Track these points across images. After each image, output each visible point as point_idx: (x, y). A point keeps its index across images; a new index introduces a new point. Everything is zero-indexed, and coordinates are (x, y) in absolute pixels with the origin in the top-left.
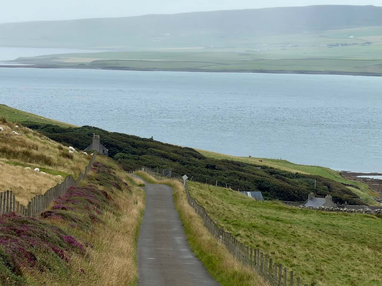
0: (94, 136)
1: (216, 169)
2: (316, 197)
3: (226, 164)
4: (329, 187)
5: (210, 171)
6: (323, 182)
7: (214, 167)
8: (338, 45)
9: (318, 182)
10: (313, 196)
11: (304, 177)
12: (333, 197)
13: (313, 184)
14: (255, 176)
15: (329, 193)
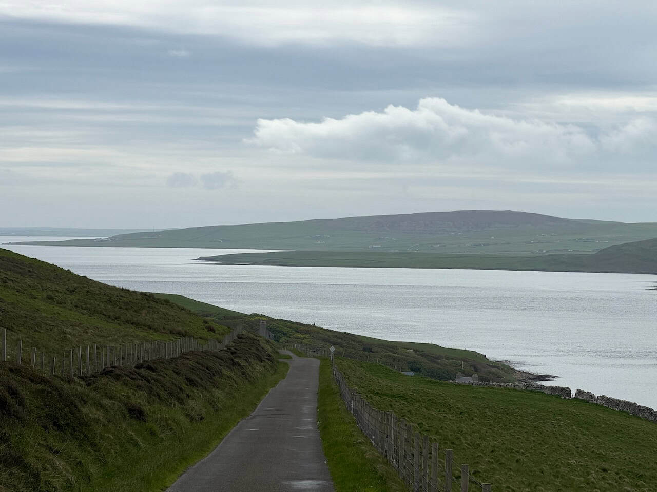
0: (261, 322)
1: (372, 352)
2: (463, 376)
3: (381, 347)
4: (475, 368)
5: (366, 353)
6: (470, 363)
7: (370, 351)
8: (480, 245)
9: (465, 363)
10: (461, 375)
11: (452, 359)
12: (479, 376)
13: (461, 365)
14: (408, 358)
15: (475, 372)
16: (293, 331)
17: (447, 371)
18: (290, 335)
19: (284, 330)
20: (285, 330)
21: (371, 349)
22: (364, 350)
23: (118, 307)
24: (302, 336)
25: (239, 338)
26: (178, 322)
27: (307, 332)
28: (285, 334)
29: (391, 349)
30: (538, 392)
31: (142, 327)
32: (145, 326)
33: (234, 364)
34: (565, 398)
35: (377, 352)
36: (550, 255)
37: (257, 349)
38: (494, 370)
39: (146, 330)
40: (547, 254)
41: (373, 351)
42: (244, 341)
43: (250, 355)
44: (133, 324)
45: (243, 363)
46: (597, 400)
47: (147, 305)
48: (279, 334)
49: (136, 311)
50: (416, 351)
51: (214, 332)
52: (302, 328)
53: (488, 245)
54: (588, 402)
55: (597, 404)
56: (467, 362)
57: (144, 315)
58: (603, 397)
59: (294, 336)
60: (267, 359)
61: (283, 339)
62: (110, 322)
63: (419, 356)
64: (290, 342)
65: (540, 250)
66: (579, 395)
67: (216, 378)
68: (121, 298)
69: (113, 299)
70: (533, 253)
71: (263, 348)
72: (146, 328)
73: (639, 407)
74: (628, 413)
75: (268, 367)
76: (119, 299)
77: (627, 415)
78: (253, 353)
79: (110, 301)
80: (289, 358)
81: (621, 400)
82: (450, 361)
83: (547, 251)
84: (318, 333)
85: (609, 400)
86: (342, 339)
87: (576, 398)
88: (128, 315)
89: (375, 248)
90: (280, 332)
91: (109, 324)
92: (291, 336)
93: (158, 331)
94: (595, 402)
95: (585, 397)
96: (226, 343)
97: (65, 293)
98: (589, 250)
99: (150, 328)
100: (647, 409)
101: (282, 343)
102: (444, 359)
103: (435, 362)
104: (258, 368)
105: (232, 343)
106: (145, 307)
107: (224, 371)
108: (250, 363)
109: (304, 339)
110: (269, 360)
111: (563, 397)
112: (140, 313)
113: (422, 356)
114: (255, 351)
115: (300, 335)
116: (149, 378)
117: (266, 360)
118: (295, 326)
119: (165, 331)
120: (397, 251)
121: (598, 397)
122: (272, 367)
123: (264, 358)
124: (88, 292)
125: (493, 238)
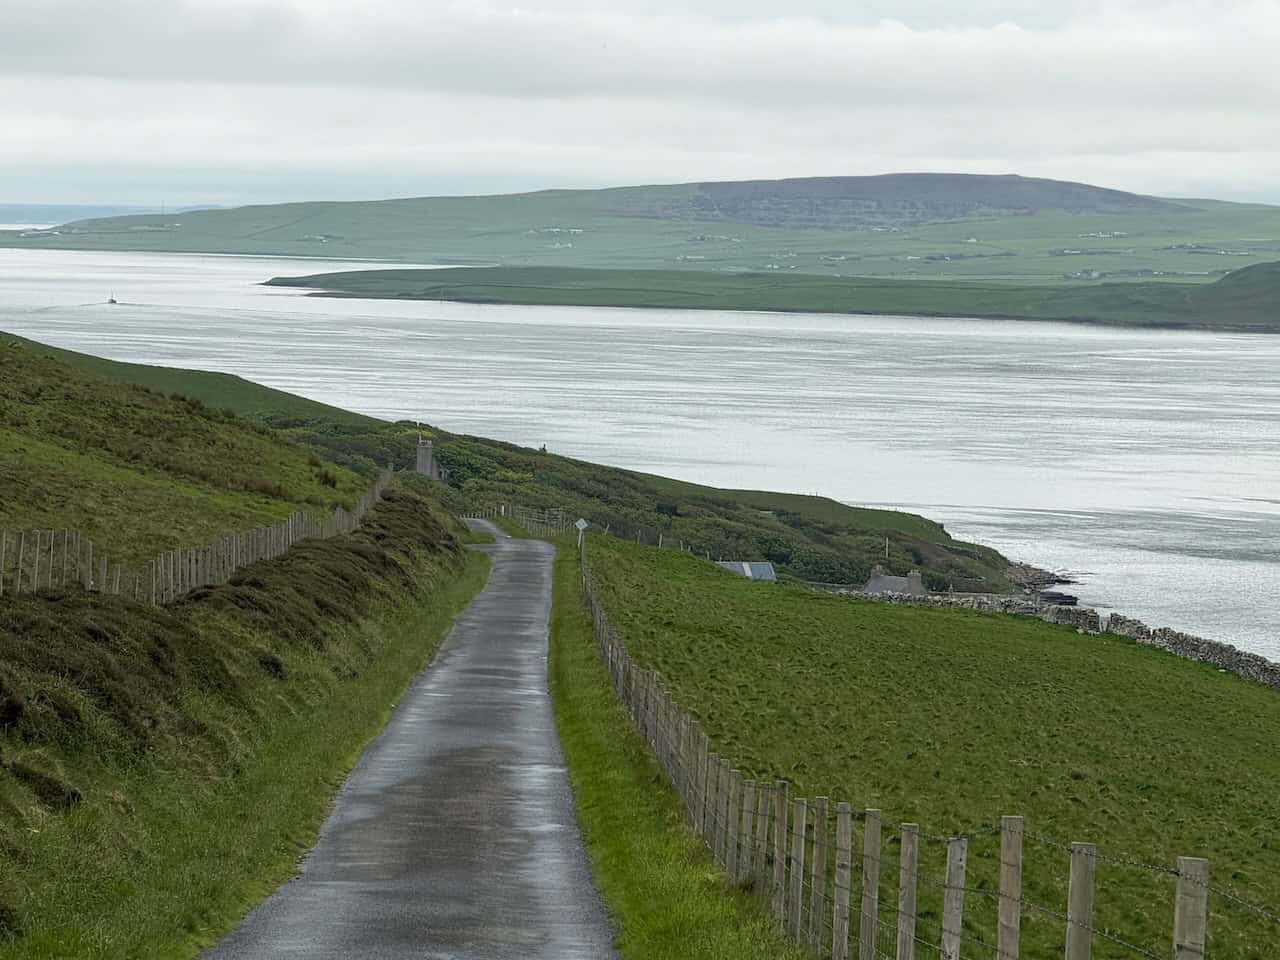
0: (420, 441)
2: (887, 574)
3: (698, 503)
4: (916, 554)
5: (665, 518)
6: (904, 543)
7: (673, 511)
8: (943, 257)
9: (893, 544)
10: (882, 573)
11: (863, 533)
12: (923, 575)
13: (883, 548)
14: (760, 529)
15: (916, 566)
16: (496, 464)
17: (851, 563)
18: (488, 473)
19: (472, 462)
20: (477, 461)
21: (675, 508)
22: (660, 509)
23: (132, 431)
24: (516, 476)
25: (385, 499)
26: (258, 464)
27: (527, 467)
28: (475, 471)
29: (722, 509)
30: (1029, 618)
31: (187, 476)
32: (192, 473)
33: (387, 563)
34: (1086, 633)
35: (686, 515)
36: (1106, 285)
37: (425, 526)
38: (959, 560)
39: (197, 483)
40: (1099, 282)
41: (679, 511)
42: (395, 505)
43: (410, 539)
44: (167, 469)
45: (401, 560)
46: (1153, 639)
47: (190, 426)
48: (463, 471)
49: (169, 440)
50: (780, 514)
51: (333, 486)
52: (514, 456)
53: (961, 257)
54: (1133, 641)
55: (1152, 647)
56: (897, 541)
57: (186, 449)
58: (1165, 631)
59: (497, 474)
60: (445, 546)
61: (471, 483)
62: (123, 467)
63: (787, 527)
64: (488, 489)
65: (1085, 272)
66: (1115, 626)
67: (361, 596)
68: (137, 410)
69: (119, 411)
70: (1067, 278)
71: (435, 522)
72: (196, 479)
73: (1238, 654)
74: (1216, 667)
75: (447, 564)
76: (133, 412)
77: (1213, 672)
78: (417, 534)
79: (115, 417)
80: (490, 539)
81: (1203, 638)
82: (860, 537)
83: (1103, 275)
84: (551, 468)
85: (1179, 640)
86: (607, 483)
87: (1108, 633)
88: (156, 449)
89: (690, 260)
90: (464, 465)
91: (121, 471)
92: (489, 476)
93: (219, 485)
94: (1148, 641)
95: (1127, 630)
96: (361, 512)
97: (21, 400)
98: (1200, 272)
99: (204, 477)
100: (1256, 658)
101: (469, 490)
102: (845, 533)
103: (823, 541)
104: (431, 568)
105: (374, 512)
106: (187, 429)
107: (372, 582)
108: (414, 560)
109: (519, 483)
110: (449, 548)
111: (1080, 631)
112: (179, 445)
113: (794, 525)
114: (421, 531)
115: (510, 474)
116: (267, 605)
117: (441, 548)
118: (499, 451)
119: (235, 486)
120: (744, 270)
121: (1154, 631)
122: (454, 563)
123: (439, 543)
124: (68, 396)
125: (973, 240)
